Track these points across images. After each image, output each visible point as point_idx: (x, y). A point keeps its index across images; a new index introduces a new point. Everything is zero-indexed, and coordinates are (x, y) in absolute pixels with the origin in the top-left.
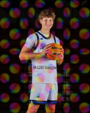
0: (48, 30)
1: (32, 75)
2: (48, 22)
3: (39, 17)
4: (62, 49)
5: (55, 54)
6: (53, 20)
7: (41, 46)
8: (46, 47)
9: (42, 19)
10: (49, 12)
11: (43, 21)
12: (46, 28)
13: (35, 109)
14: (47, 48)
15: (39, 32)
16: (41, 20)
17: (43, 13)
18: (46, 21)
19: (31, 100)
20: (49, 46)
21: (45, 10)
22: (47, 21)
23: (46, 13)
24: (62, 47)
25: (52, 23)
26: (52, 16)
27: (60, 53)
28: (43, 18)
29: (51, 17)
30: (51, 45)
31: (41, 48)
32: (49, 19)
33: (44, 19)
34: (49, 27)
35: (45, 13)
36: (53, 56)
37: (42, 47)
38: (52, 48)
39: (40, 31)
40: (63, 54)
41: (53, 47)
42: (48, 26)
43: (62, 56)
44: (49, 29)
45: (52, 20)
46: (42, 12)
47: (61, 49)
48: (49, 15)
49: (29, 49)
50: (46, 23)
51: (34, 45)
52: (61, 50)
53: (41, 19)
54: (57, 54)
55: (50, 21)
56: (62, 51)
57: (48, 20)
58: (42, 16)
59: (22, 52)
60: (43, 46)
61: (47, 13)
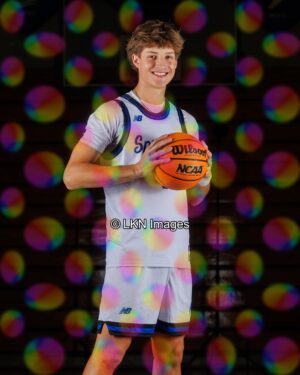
0: (158, 88)
1: (105, 241)
2: (158, 62)
3: (130, 46)
4: (205, 152)
5: (182, 171)
6: (176, 54)
7: (136, 143)
8: (154, 148)
9: (138, 52)
10: (163, 28)
11: (142, 60)
12: (154, 83)
13: (118, 352)
14: (157, 150)
15: (129, 96)
16: (135, 57)
17: (140, 34)
18: (154, 58)
19: (102, 323)
20: (162, 143)
21: (147, 23)
22: (156, 58)
23: (154, 32)
24: (206, 147)
25: (174, 65)
26: (172, 42)
27: (201, 167)
28: (141, 51)
29: (169, 47)
30: (170, 140)
31: (138, 150)
32: (162, 52)
33: (146, 52)
34: (163, 79)
35: (149, 32)
36: (177, 175)
37: (141, 145)
38: (173, 150)
39: (132, 94)
40: (209, 168)
41: (177, 147)
42: (161, 77)
43: (205, 176)
44: (164, 85)
45: (173, 55)
46: (138, 28)
47: (203, 153)
48: (163, 40)
49: (97, 152)
50: (154, 65)
51: (115, 138)
52: (202, 157)
53: (136, 53)
54: (190, 170)
55: (168, 57)
56: (206, 161)
57: (159, 57)
58: (140, 44)
59: (74, 164)
60: (143, 143)
61: (156, 31)
